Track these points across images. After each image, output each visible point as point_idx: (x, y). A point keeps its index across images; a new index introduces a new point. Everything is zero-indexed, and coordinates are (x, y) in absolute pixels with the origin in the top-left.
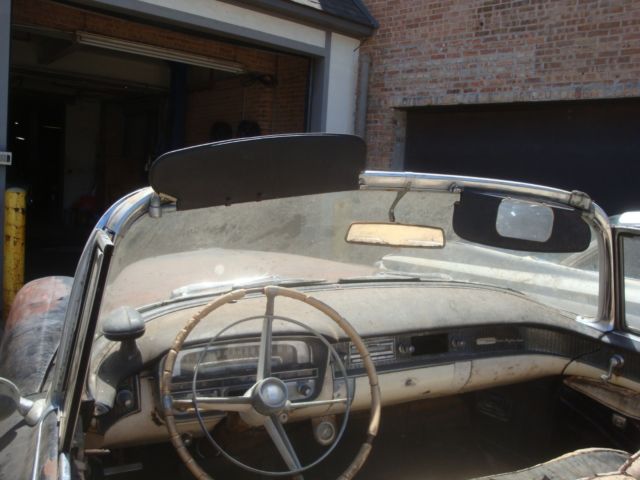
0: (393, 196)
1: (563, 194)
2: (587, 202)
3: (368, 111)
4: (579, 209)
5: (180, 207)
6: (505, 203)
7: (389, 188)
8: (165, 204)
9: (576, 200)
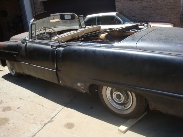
0: (53, 17)
1: (71, 13)
2: (74, 14)
3: (34, 4)
4: (73, 15)
5: (37, 20)
6: (65, 15)
7: (53, 16)
8: (35, 20)
9: (73, 14)
